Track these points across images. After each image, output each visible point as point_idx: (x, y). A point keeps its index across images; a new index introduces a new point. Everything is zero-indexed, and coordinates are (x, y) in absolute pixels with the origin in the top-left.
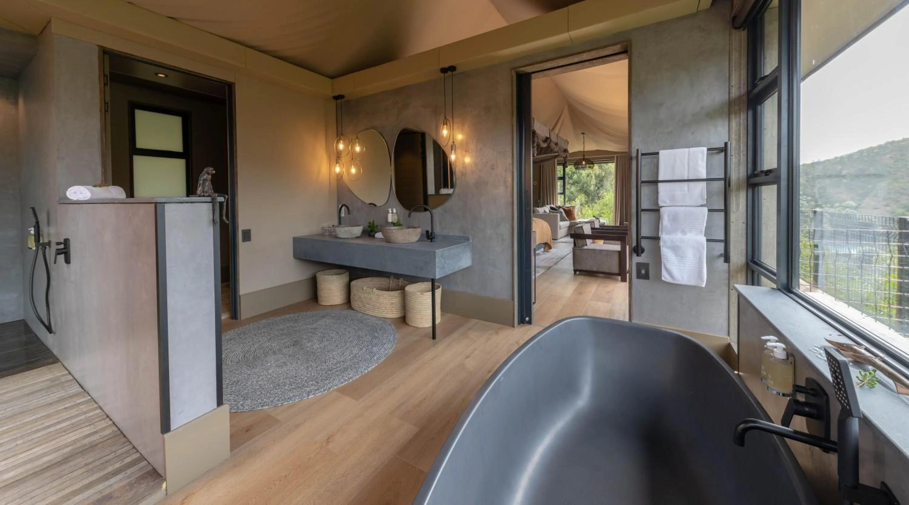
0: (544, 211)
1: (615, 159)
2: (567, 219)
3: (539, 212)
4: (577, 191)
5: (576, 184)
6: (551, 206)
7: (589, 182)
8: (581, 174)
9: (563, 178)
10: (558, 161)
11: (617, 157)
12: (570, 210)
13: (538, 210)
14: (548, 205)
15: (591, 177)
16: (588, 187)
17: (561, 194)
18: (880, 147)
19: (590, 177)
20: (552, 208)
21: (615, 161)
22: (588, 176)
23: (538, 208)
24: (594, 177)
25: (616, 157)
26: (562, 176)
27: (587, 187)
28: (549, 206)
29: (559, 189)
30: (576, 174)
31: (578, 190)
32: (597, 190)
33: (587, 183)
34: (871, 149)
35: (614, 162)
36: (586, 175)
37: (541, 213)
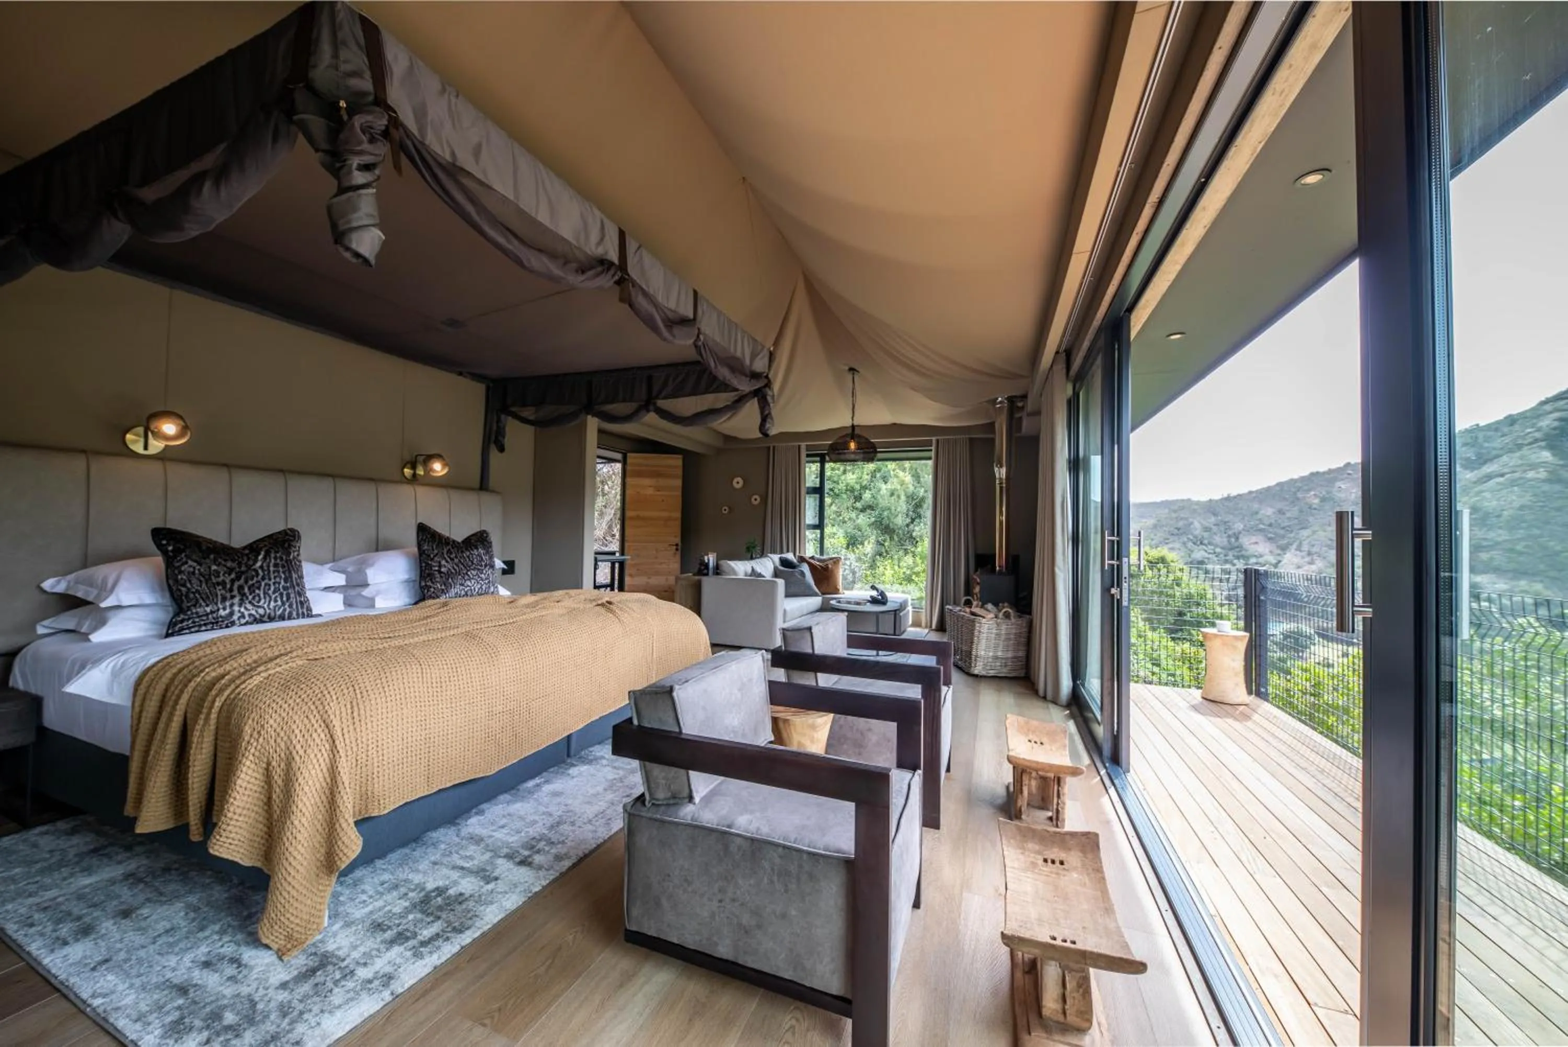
0: (753, 570)
1: (933, 448)
2: (817, 590)
3: (735, 573)
4: (869, 526)
5: (869, 511)
6: (784, 556)
7: (893, 508)
8: (879, 490)
9: (819, 491)
10: (808, 448)
11: (938, 441)
12: (826, 569)
13: (733, 569)
14: (774, 552)
15: (899, 497)
16: (892, 518)
17: (815, 527)
18: (1303, 479)
19: (895, 497)
20: (785, 563)
21: (933, 454)
22: (892, 494)
23: (732, 564)
24: (903, 498)
25: (934, 442)
26: (818, 486)
27: (889, 518)
28: (776, 558)
29: (810, 516)
30: (870, 490)
31: (873, 524)
32: (908, 525)
33: (889, 509)
34: (1293, 481)
35: (930, 458)
36: (889, 494)
37: (741, 576)
